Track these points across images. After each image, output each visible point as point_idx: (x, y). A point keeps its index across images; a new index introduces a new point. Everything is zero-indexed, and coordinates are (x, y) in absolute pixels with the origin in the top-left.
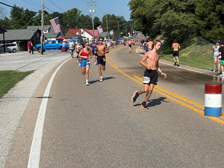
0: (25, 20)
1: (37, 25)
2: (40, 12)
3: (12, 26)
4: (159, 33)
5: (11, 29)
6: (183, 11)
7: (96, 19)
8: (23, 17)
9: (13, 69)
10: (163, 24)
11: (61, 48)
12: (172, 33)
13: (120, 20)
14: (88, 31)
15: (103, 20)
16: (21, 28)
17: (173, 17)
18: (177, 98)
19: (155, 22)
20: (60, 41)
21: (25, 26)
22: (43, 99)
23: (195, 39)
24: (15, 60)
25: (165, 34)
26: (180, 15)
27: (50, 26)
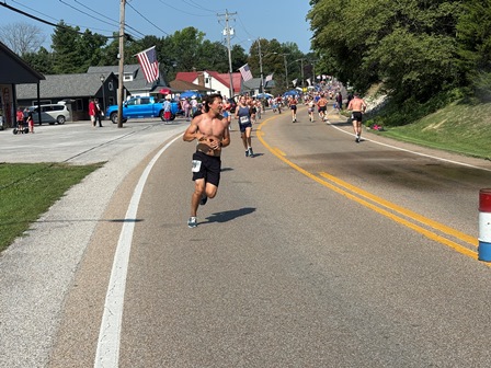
0: (82, 53)
1: (108, 64)
2: (116, 36)
3: (56, 68)
4: (375, 80)
5: (54, 74)
6: (428, 31)
7: (237, 49)
8: (78, 47)
9: (58, 161)
10: (383, 59)
11: (160, 113)
12: (405, 78)
13: (289, 53)
14: (220, 76)
15: (252, 52)
16: (74, 71)
17: (405, 43)
18: (416, 223)
19: (367, 56)
20: (160, 98)
21: (83, 67)
22: (125, 224)
23: (456, 91)
24: (62, 141)
25: (389, 81)
26: (421, 39)
27: (136, 67)
